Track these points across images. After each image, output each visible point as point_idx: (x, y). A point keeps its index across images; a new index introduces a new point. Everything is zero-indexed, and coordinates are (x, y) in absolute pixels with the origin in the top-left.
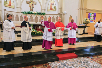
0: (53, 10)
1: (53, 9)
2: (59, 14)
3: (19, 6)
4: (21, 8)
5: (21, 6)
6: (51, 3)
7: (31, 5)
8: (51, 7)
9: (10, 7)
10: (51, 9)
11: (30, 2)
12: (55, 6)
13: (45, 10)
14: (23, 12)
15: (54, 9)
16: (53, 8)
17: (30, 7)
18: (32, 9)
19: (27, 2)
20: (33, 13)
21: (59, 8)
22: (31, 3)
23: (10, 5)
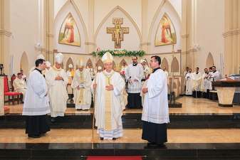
0: (168, 43)
1: (168, 41)
2: (179, 51)
3: (91, 41)
4: (94, 44)
5: (95, 40)
6: (163, 27)
7: (117, 36)
8: (163, 35)
9: (72, 44)
10: (164, 40)
11: (114, 29)
12: (173, 32)
13: (148, 44)
14: (94, 53)
15: (170, 40)
16: (167, 36)
17: (114, 39)
18: (118, 45)
19: (109, 31)
20: (116, 53)
21: (182, 37)
22: (118, 30)
23: (72, 41)
